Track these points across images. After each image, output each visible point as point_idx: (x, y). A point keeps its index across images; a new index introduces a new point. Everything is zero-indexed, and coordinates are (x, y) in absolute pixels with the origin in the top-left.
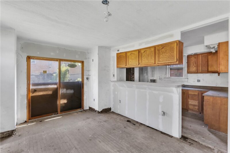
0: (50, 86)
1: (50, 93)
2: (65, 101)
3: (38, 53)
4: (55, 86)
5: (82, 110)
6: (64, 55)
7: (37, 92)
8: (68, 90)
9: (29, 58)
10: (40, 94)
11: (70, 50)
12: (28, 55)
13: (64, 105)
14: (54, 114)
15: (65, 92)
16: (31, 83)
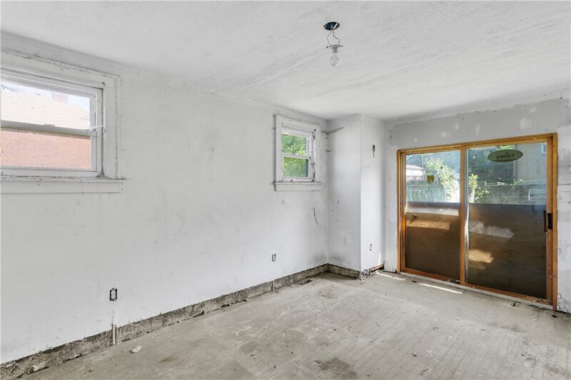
0: (441, 210)
1: (445, 226)
2: (487, 258)
3: (416, 140)
4: (455, 213)
5: (551, 307)
6: (478, 130)
7: (418, 220)
8: (489, 228)
9: (401, 154)
10: (423, 226)
11: (494, 111)
12: (399, 148)
13: (483, 268)
14: (451, 281)
15: (480, 232)
16: (407, 200)
